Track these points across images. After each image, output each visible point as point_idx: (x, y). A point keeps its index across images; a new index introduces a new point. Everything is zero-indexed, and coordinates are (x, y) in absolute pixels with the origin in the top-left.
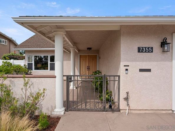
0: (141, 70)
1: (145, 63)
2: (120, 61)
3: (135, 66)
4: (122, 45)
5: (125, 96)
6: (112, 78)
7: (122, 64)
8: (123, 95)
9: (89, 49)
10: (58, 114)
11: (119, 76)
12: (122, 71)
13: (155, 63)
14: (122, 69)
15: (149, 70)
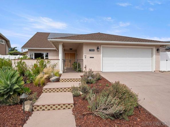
0: (90, 57)
1: (92, 55)
2: (83, 54)
3: (88, 56)
4: (84, 48)
5: (85, 67)
6: (80, 60)
7: (84, 55)
8: (84, 66)
9: (71, 49)
10: (61, 73)
11: (83, 60)
12: (84, 58)
13: (95, 55)
14: (84, 57)
15: (93, 58)
